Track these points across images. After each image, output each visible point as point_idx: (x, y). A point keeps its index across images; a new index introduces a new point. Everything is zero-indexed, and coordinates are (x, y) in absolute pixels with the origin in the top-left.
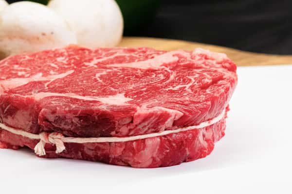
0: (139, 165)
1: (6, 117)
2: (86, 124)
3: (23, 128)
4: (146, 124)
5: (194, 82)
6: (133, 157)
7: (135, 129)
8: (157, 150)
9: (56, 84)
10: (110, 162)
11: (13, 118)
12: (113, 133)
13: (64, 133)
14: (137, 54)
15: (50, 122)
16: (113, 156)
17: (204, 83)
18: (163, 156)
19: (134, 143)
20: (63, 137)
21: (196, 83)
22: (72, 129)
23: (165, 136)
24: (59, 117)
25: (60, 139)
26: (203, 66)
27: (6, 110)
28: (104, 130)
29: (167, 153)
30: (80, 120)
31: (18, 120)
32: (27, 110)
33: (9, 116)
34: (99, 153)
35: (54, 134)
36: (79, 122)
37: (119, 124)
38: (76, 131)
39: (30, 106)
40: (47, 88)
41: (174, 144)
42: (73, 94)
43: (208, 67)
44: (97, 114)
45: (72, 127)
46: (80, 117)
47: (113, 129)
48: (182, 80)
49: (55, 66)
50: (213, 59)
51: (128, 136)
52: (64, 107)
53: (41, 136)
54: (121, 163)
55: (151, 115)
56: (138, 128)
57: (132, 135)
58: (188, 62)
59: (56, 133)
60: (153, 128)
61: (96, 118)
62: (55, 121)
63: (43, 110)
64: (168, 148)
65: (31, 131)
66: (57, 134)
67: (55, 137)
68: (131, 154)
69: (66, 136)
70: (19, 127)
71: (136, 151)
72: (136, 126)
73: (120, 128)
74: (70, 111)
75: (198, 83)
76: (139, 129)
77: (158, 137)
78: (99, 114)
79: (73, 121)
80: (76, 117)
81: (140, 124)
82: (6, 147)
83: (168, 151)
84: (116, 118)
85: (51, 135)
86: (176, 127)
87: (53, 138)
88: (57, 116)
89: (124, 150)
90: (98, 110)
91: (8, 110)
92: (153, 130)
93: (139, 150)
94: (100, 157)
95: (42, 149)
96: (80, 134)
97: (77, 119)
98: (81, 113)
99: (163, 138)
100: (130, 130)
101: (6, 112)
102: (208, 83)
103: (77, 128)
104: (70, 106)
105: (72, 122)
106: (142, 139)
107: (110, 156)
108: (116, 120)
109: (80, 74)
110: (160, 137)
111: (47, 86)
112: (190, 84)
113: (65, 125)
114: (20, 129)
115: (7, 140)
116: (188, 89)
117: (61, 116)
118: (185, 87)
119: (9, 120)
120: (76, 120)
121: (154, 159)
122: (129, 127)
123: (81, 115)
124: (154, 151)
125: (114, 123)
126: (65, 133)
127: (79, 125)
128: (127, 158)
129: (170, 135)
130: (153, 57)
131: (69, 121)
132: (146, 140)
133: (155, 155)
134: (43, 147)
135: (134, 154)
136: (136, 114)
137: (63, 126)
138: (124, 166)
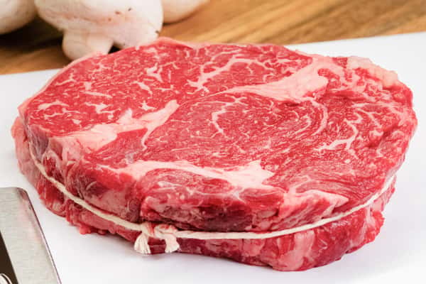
0: (284, 268)
1: (90, 196)
2: (210, 216)
3: (116, 212)
4: (296, 217)
5: (358, 136)
6: (276, 258)
7: (281, 224)
8: (310, 249)
9: (158, 140)
10: (243, 261)
11: (100, 199)
12: (249, 228)
13: (177, 225)
14: (262, 61)
15: (158, 213)
16: (248, 255)
17: (372, 139)
18: (319, 255)
19: (278, 241)
20: (176, 230)
21: (360, 138)
22: (189, 222)
23: (321, 227)
24: (171, 208)
25: (171, 233)
26: (365, 95)
27: (89, 187)
28: (235, 225)
29: (324, 251)
30: (201, 211)
31: (107, 202)
32: (120, 190)
33: (93, 196)
34: (227, 250)
35: (162, 227)
36: (200, 214)
37: (258, 218)
38: (195, 224)
39: (126, 186)
40: (145, 147)
41: (334, 238)
42: (186, 162)
43: (373, 99)
44: (227, 205)
45: (189, 219)
46: (201, 209)
47: (249, 223)
48: (338, 128)
49: (147, 88)
50: (377, 80)
51: (269, 230)
52: (178, 194)
53: (144, 228)
54: (258, 263)
55: (304, 206)
56: (285, 222)
57: (276, 230)
58: (342, 88)
59: (165, 225)
60: (305, 219)
61: (225, 210)
62: (165, 212)
63: (147, 199)
64: (326, 244)
65: (128, 218)
66: (167, 228)
67: (163, 230)
68: (274, 255)
69: (180, 230)
70: (110, 210)
71: (281, 252)
72: (283, 220)
73: (258, 223)
74: (187, 201)
75: (363, 136)
76: (287, 224)
77: (311, 229)
78: (230, 205)
79: (192, 213)
80: (195, 208)
81: (288, 217)
82: (89, 231)
83: (325, 248)
84: (253, 211)
85: (158, 227)
86: (336, 213)
87: (161, 232)
88: (167, 207)
89: (264, 247)
90: (228, 200)
91: (92, 187)
92: (305, 222)
93: (285, 251)
94: (227, 255)
95: (145, 246)
96: (201, 228)
97: (197, 211)
98: (203, 204)
99: (318, 231)
100: (273, 224)
101: (90, 190)
102: (377, 137)
103: (197, 222)
104: (186, 193)
105: (190, 215)
106: (290, 235)
107: (243, 255)
108: (255, 213)
109: (189, 114)
110: (315, 229)
111: (145, 144)
112: (352, 139)
113: (179, 216)
114: (111, 213)
115: (91, 223)
116: (351, 148)
117: (173, 206)
118: (345, 145)
119: (94, 200)
120: (195, 212)
121: (306, 259)
122: (272, 222)
123: (203, 206)
124: (306, 250)
125: (251, 216)
126: (180, 225)
127: (200, 218)
128: (267, 259)
129: (328, 225)
130: (289, 74)
131: (186, 213)
132: (295, 236)
133: (307, 255)
134: (146, 243)
135: (278, 254)
136: (282, 206)
137: (175, 217)
138: (262, 266)
